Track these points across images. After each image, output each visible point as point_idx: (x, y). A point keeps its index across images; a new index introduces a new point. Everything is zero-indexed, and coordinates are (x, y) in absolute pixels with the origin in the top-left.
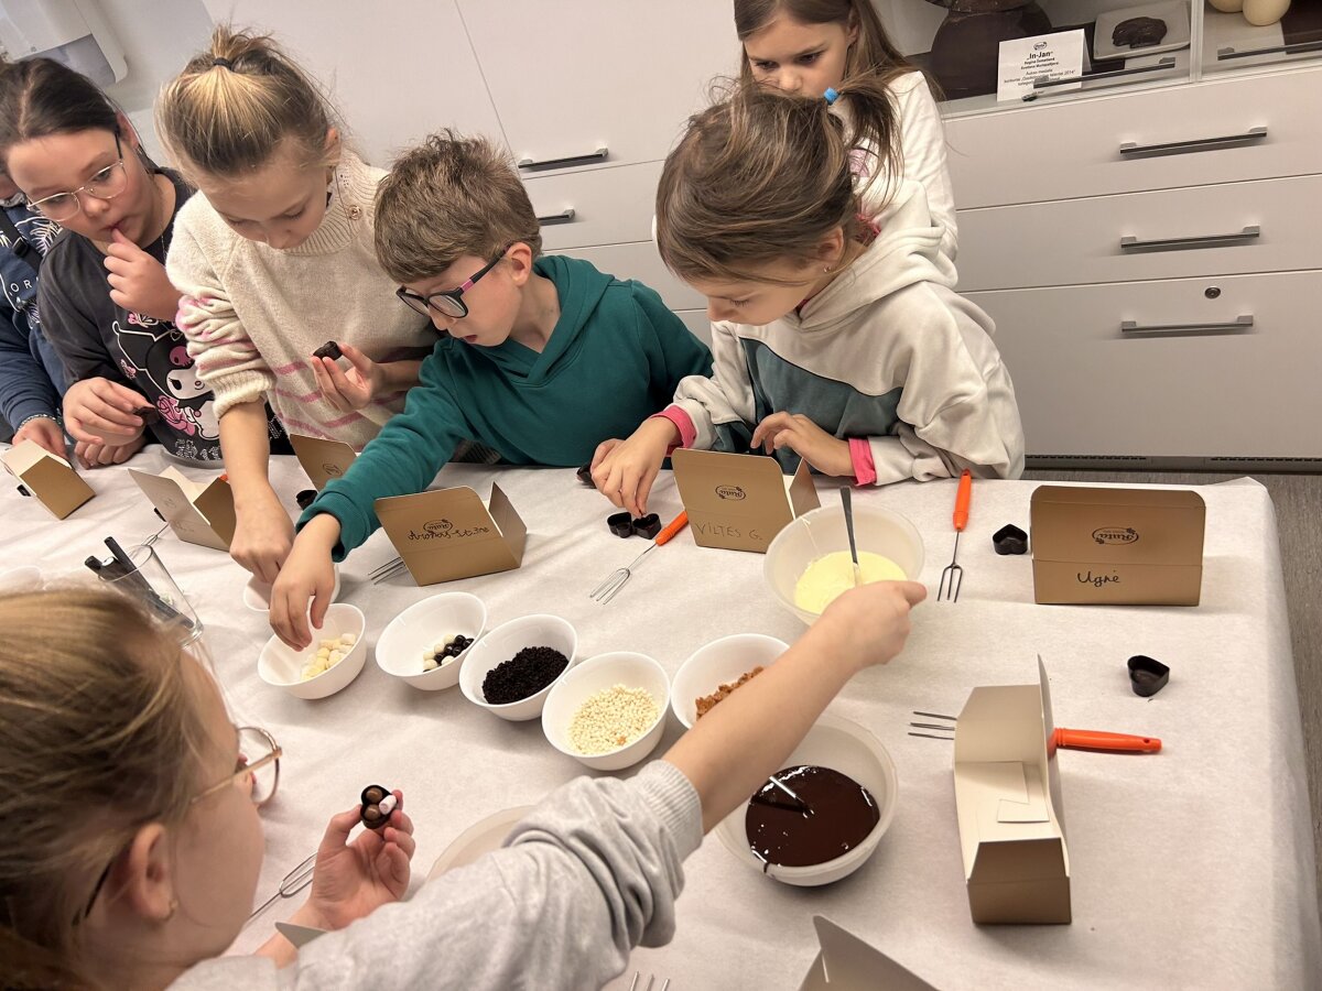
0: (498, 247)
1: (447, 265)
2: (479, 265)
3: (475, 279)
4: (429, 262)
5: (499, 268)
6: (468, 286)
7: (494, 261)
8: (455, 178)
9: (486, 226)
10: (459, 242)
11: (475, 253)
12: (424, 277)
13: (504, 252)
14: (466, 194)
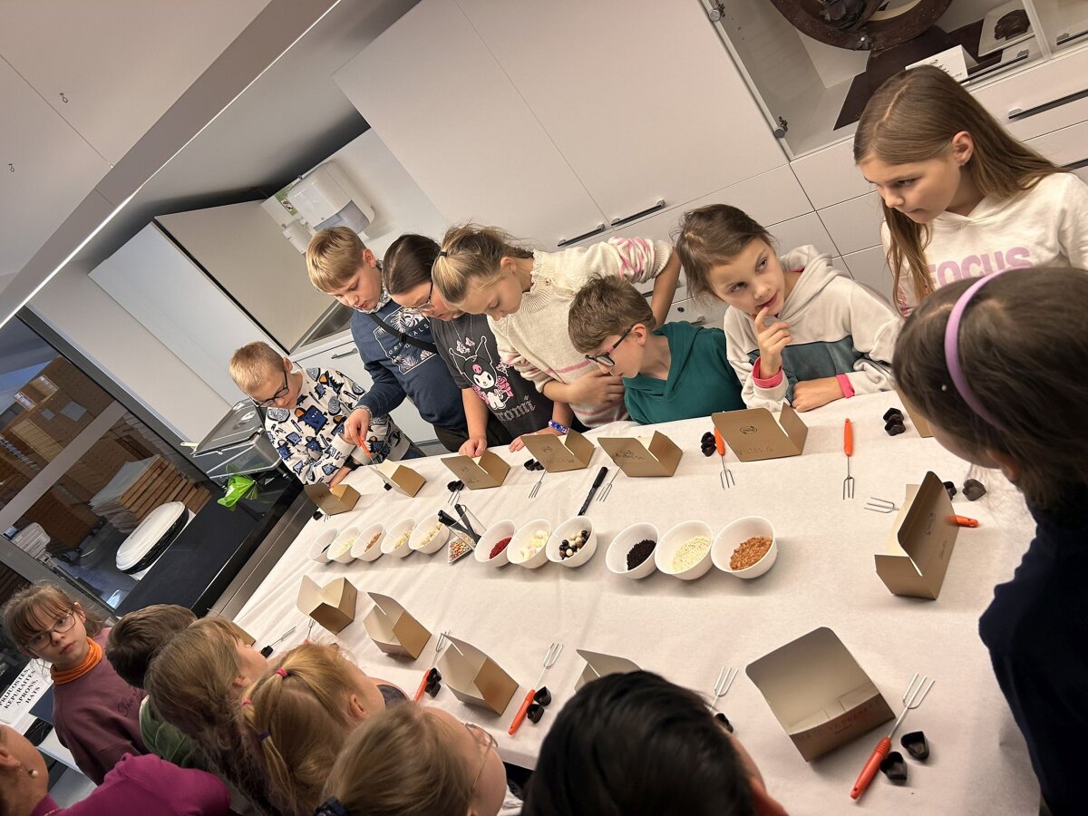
0: (625, 328)
1: (601, 341)
2: (618, 338)
3: (615, 346)
4: (592, 341)
5: (629, 338)
6: (612, 350)
7: (625, 335)
8: (600, 299)
9: (618, 319)
10: (605, 329)
11: (614, 333)
12: (590, 349)
13: (630, 330)
14: (606, 306)
